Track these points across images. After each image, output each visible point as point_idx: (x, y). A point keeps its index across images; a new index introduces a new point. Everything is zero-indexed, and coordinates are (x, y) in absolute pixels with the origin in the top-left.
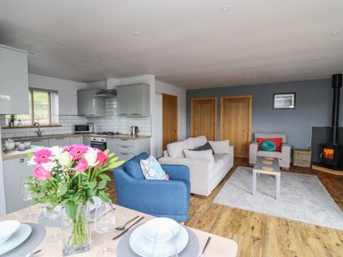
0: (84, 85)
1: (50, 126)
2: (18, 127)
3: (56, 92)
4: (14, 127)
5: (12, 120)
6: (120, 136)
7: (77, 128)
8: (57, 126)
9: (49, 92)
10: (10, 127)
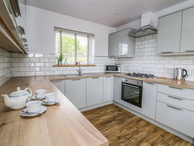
0: (114, 30)
1: (88, 65)
2: (65, 66)
3: (93, 35)
4: (61, 66)
6: (154, 79)
7: (108, 68)
8: (93, 66)
10: (58, 65)
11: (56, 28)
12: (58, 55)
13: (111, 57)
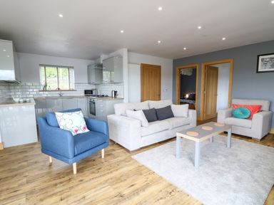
1: (69, 90)
2: (49, 91)
3: (72, 68)
4: (46, 91)
5: (46, 86)
7: (86, 92)
8: (73, 90)
9: (69, 68)
10: (43, 91)
11: (41, 65)
12: (43, 84)
13: (89, 83)
